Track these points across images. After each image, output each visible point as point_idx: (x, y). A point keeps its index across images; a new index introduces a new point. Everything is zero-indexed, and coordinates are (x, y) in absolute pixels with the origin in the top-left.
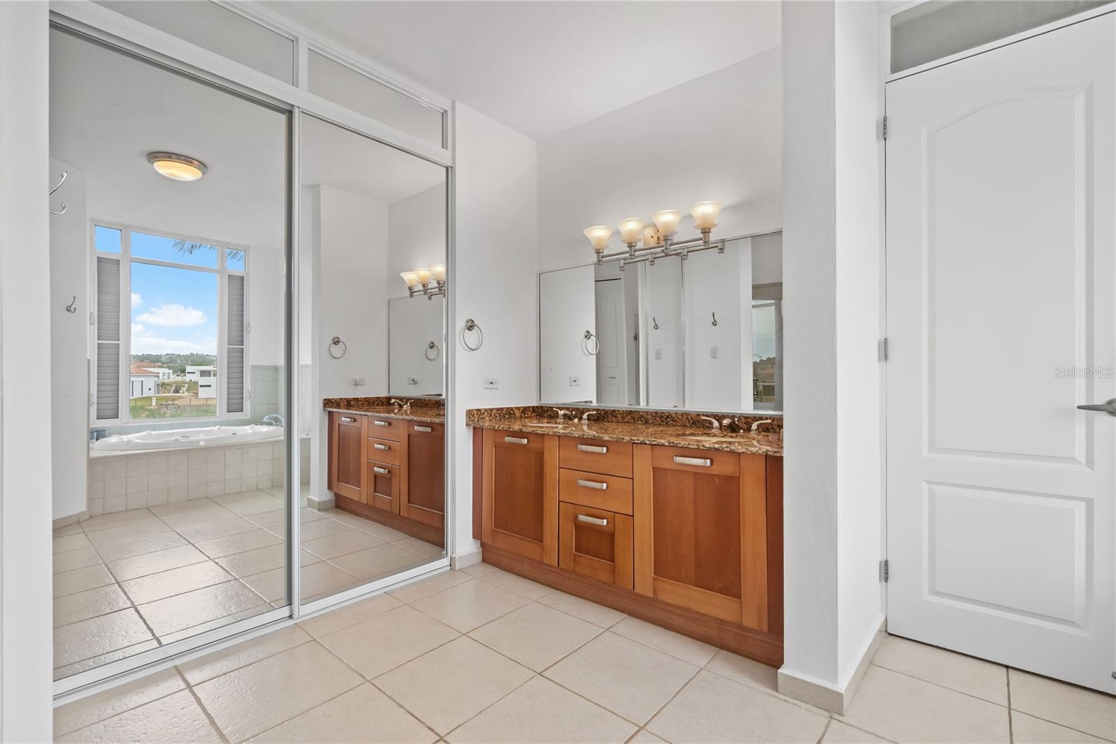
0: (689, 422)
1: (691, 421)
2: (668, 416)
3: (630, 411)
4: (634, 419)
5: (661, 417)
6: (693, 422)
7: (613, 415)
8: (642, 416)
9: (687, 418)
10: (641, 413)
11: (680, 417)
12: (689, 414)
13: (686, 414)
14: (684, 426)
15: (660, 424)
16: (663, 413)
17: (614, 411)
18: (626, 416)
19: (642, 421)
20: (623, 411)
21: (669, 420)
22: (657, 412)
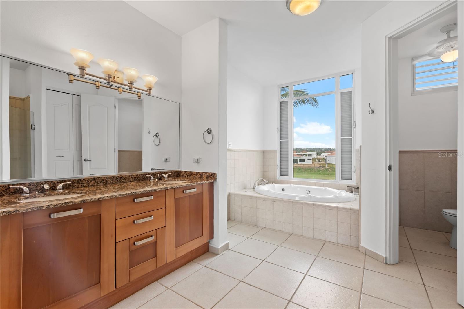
0: (133, 179)
1: (134, 179)
2: (121, 178)
3: (94, 178)
4: (97, 182)
5: (117, 179)
6: (135, 179)
7: (79, 183)
8: (103, 180)
9: (132, 177)
10: (103, 179)
11: (128, 177)
12: (133, 175)
13: (131, 175)
14: (131, 182)
15: (116, 183)
16: (117, 176)
17: (81, 180)
18: (90, 182)
19: (103, 183)
20: (88, 179)
21: (122, 180)
22: (114, 176)
